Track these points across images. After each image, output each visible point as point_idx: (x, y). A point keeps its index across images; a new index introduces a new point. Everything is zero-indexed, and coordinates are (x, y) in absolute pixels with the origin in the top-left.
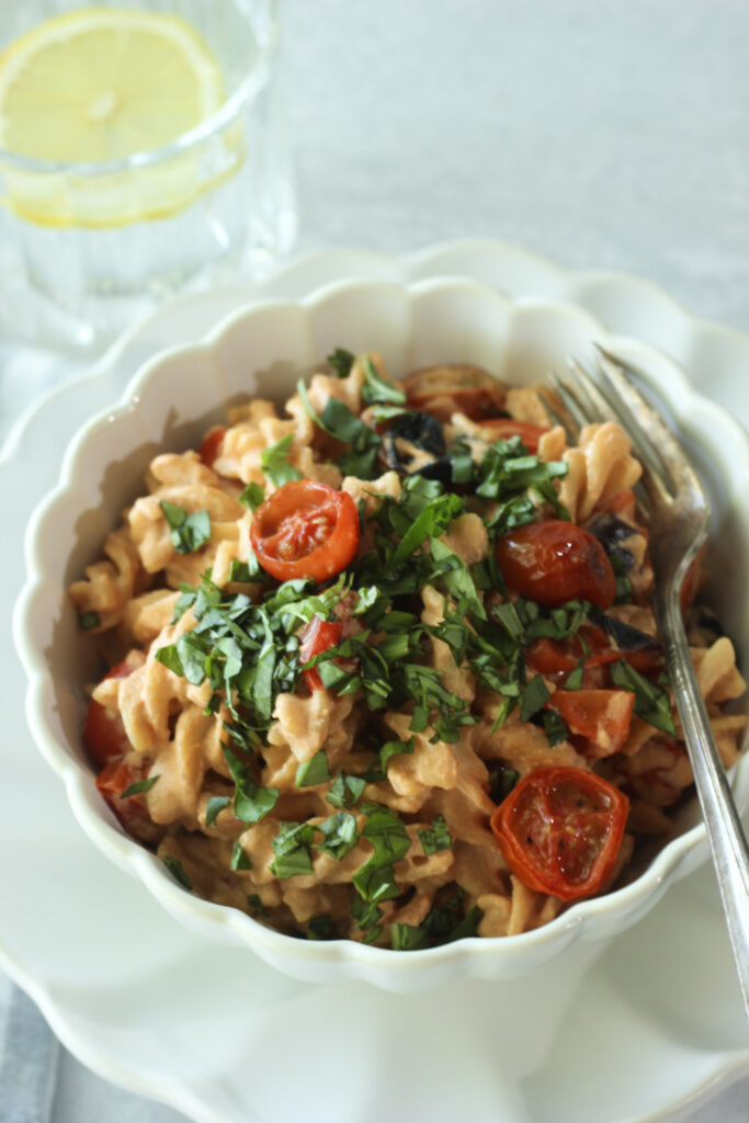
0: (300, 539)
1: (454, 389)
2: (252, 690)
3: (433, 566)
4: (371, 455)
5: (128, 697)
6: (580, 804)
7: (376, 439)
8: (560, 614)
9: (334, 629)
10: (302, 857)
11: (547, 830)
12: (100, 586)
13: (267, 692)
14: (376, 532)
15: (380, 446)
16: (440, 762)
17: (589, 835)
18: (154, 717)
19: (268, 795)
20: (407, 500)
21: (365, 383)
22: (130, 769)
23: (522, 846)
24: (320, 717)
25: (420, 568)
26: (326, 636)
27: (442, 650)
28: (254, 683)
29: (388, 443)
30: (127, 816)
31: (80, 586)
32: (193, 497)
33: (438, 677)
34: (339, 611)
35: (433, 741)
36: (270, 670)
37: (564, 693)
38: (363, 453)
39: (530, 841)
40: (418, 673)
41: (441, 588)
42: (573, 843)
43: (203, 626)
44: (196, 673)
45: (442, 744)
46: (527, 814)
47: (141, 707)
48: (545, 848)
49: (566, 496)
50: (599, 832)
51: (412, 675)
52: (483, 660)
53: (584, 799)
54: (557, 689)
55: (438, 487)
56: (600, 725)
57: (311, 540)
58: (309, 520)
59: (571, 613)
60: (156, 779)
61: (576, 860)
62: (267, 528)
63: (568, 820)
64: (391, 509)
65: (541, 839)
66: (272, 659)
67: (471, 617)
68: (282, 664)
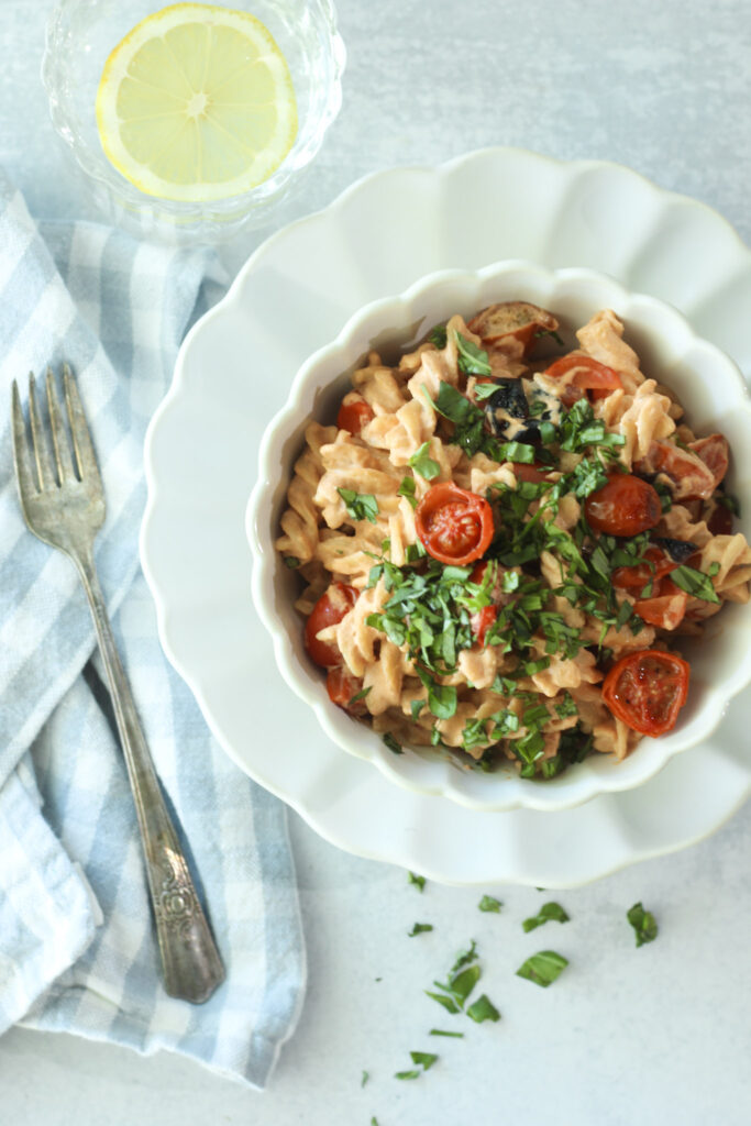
0: (456, 536)
1: (515, 328)
2: (441, 651)
3: (548, 539)
4: (480, 426)
5: (346, 644)
6: (657, 671)
7: (480, 413)
8: (631, 546)
9: (495, 610)
10: (483, 736)
11: (639, 694)
12: (298, 544)
13: (452, 653)
14: (500, 507)
15: (484, 417)
16: (569, 672)
17: (667, 691)
18: (367, 654)
19: (450, 692)
20: (522, 488)
21: (460, 356)
22: (349, 681)
23: (622, 706)
24: (491, 666)
25: (538, 537)
26: (489, 615)
27: (561, 600)
28: (442, 646)
29: (489, 414)
30: (351, 710)
31: (283, 545)
32: (358, 478)
33: (562, 619)
34: (494, 594)
35: (563, 659)
36: (452, 639)
37: (641, 603)
38: (472, 425)
39: (628, 701)
40: (549, 619)
41: (553, 551)
42: (656, 699)
43: (395, 601)
44: (398, 638)
45: (567, 660)
46: (624, 685)
47: (356, 649)
48: (639, 707)
49: (625, 457)
50: (673, 689)
51: (545, 622)
52: (591, 605)
53: (660, 666)
54: (637, 601)
55: (531, 451)
56: (665, 616)
57: (463, 535)
58: (459, 520)
59: (638, 545)
60: (370, 689)
61: (658, 707)
62: (426, 519)
63: (651, 685)
64: (511, 498)
65: (636, 702)
66: (453, 631)
67: (579, 572)
68: (460, 635)
